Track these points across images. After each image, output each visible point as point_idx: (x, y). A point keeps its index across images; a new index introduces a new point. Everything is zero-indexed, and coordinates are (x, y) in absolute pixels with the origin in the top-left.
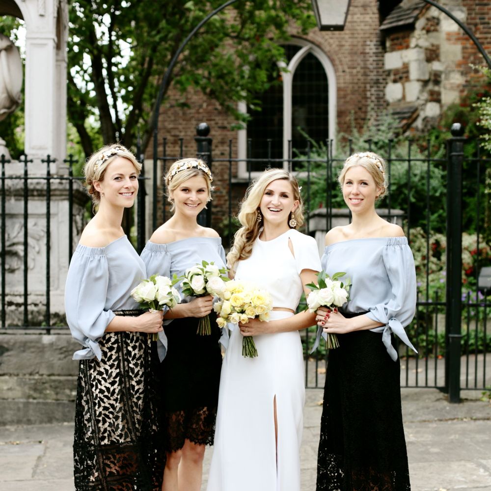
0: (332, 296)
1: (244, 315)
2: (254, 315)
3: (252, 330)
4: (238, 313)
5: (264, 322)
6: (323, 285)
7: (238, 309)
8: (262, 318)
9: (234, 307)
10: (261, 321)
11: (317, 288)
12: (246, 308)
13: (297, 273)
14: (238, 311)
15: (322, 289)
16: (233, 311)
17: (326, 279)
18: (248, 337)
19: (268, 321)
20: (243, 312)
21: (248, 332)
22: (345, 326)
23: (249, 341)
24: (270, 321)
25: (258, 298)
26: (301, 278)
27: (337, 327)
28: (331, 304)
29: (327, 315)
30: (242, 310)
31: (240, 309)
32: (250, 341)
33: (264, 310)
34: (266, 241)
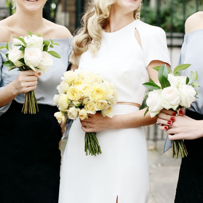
0: (178, 97)
1: (83, 110)
2: (94, 111)
3: (95, 125)
4: (76, 107)
5: (107, 117)
6: (165, 83)
7: (76, 103)
8: (105, 114)
9: (72, 101)
10: (104, 116)
11: (158, 87)
12: (85, 102)
13: (145, 65)
14: (77, 106)
15: (164, 88)
16: (71, 105)
17: (169, 74)
18: (91, 133)
19: (111, 117)
20: (81, 107)
21: (90, 127)
22: (196, 130)
23: (91, 137)
24: (113, 117)
25: (98, 91)
26: (148, 71)
27: (186, 132)
28: (177, 106)
29: (171, 119)
30: (81, 104)
31: (78, 103)
32: (93, 138)
33: (105, 106)
34: (110, 32)
